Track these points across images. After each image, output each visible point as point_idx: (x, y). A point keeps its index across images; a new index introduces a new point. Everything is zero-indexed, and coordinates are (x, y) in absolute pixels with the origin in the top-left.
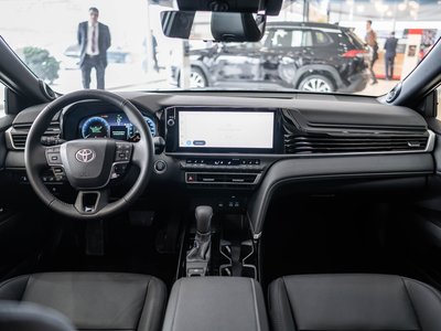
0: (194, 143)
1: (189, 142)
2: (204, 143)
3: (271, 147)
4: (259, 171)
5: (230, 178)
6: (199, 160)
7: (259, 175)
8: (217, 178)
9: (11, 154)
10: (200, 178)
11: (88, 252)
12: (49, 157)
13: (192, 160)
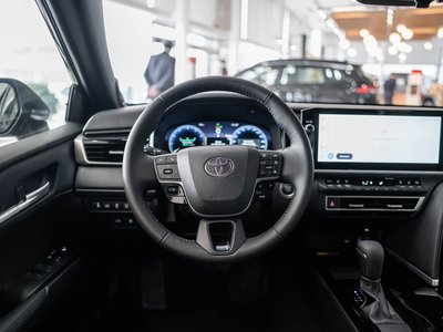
0: (338, 156)
1: (330, 155)
2: (351, 156)
3: (437, 162)
4: (421, 194)
5: (383, 203)
6: (342, 178)
7: (422, 199)
8: (368, 203)
9: (82, 171)
10: (344, 203)
11: (145, 305)
12: (160, 170)
13: (334, 178)
